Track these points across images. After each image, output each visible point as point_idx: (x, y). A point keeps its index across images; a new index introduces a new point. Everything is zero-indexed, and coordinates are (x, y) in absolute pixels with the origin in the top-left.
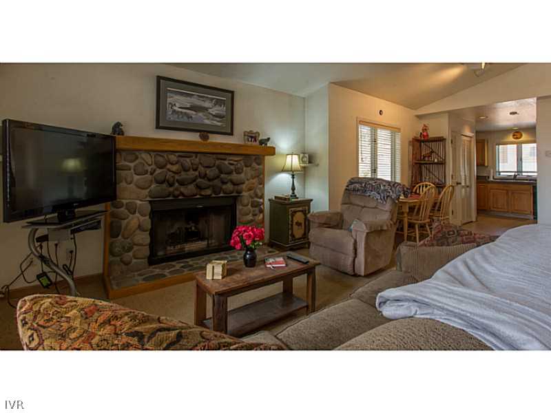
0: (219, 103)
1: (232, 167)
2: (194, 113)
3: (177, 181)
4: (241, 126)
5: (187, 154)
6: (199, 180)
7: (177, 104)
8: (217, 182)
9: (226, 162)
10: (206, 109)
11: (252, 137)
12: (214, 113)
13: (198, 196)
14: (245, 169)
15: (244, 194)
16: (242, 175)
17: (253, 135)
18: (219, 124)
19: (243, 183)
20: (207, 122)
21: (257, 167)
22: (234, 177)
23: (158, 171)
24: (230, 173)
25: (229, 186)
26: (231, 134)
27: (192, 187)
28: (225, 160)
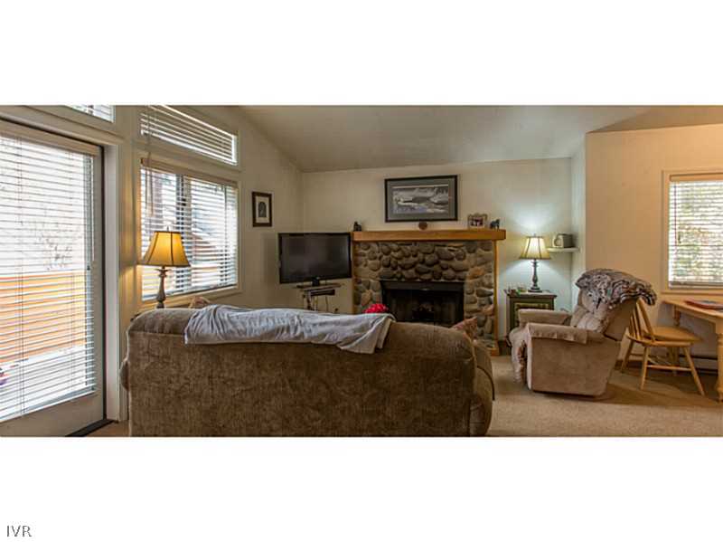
0: (440, 190)
1: (453, 254)
2: (416, 204)
3: (400, 265)
4: (466, 210)
5: (408, 243)
6: (419, 265)
7: (402, 200)
8: (436, 267)
9: (446, 249)
10: (428, 199)
11: (477, 221)
12: (436, 201)
13: (419, 280)
14: (468, 255)
15: (468, 281)
16: (465, 262)
17: (480, 218)
18: (442, 211)
19: (467, 270)
20: (430, 211)
21: (484, 252)
22: (456, 263)
23: (384, 257)
24: (451, 259)
25: (450, 273)
26: (456, 219)
27: (412, 271)
28: (444, 246)
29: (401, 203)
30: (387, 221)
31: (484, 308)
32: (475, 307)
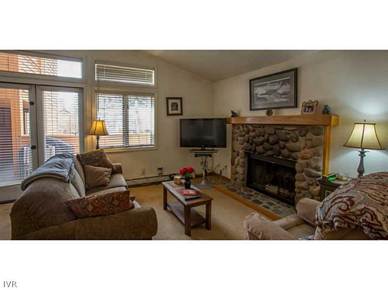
0: (284, 83)
1: (288, 136)
2: (268, 96)
3: (255, 142)
4: (303, 99)
5: (260, 126)
6: (266, 143)
8: (276, 147)
9: (283, 131)
10: (275, 91)
11: (309, 107)
12: (281, 92)
13: (265, 155)
14: (300, 138)
15: (300, 161)
16: (297, 144)
17: (311, 105)
18: (285, 100)
19: (299, 151)
20: (277, 100)
21: (314, 137)
22: (290, 145)
23: (247, 135)
24: (287, 140)
25: (285, 152)
26: (296, 106)
27: (261, 147)
28: (282, 129)
29: (258, 96)
30: (251, 109)
31: (311, 188)
32: (303, 184)
